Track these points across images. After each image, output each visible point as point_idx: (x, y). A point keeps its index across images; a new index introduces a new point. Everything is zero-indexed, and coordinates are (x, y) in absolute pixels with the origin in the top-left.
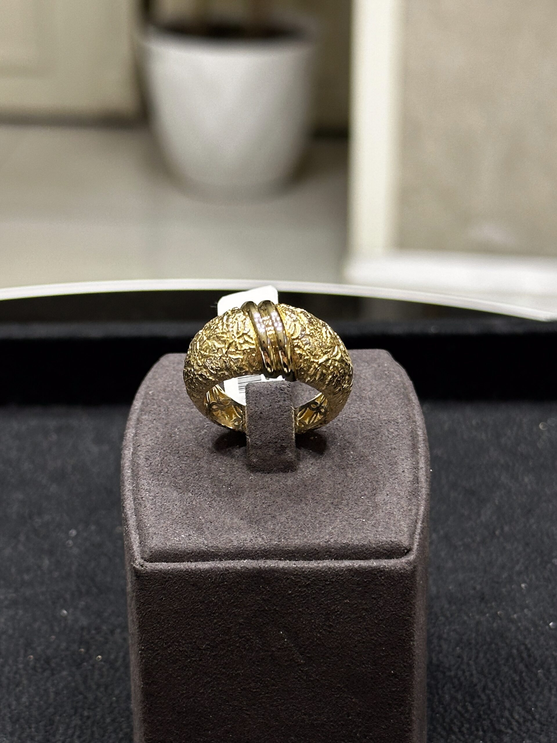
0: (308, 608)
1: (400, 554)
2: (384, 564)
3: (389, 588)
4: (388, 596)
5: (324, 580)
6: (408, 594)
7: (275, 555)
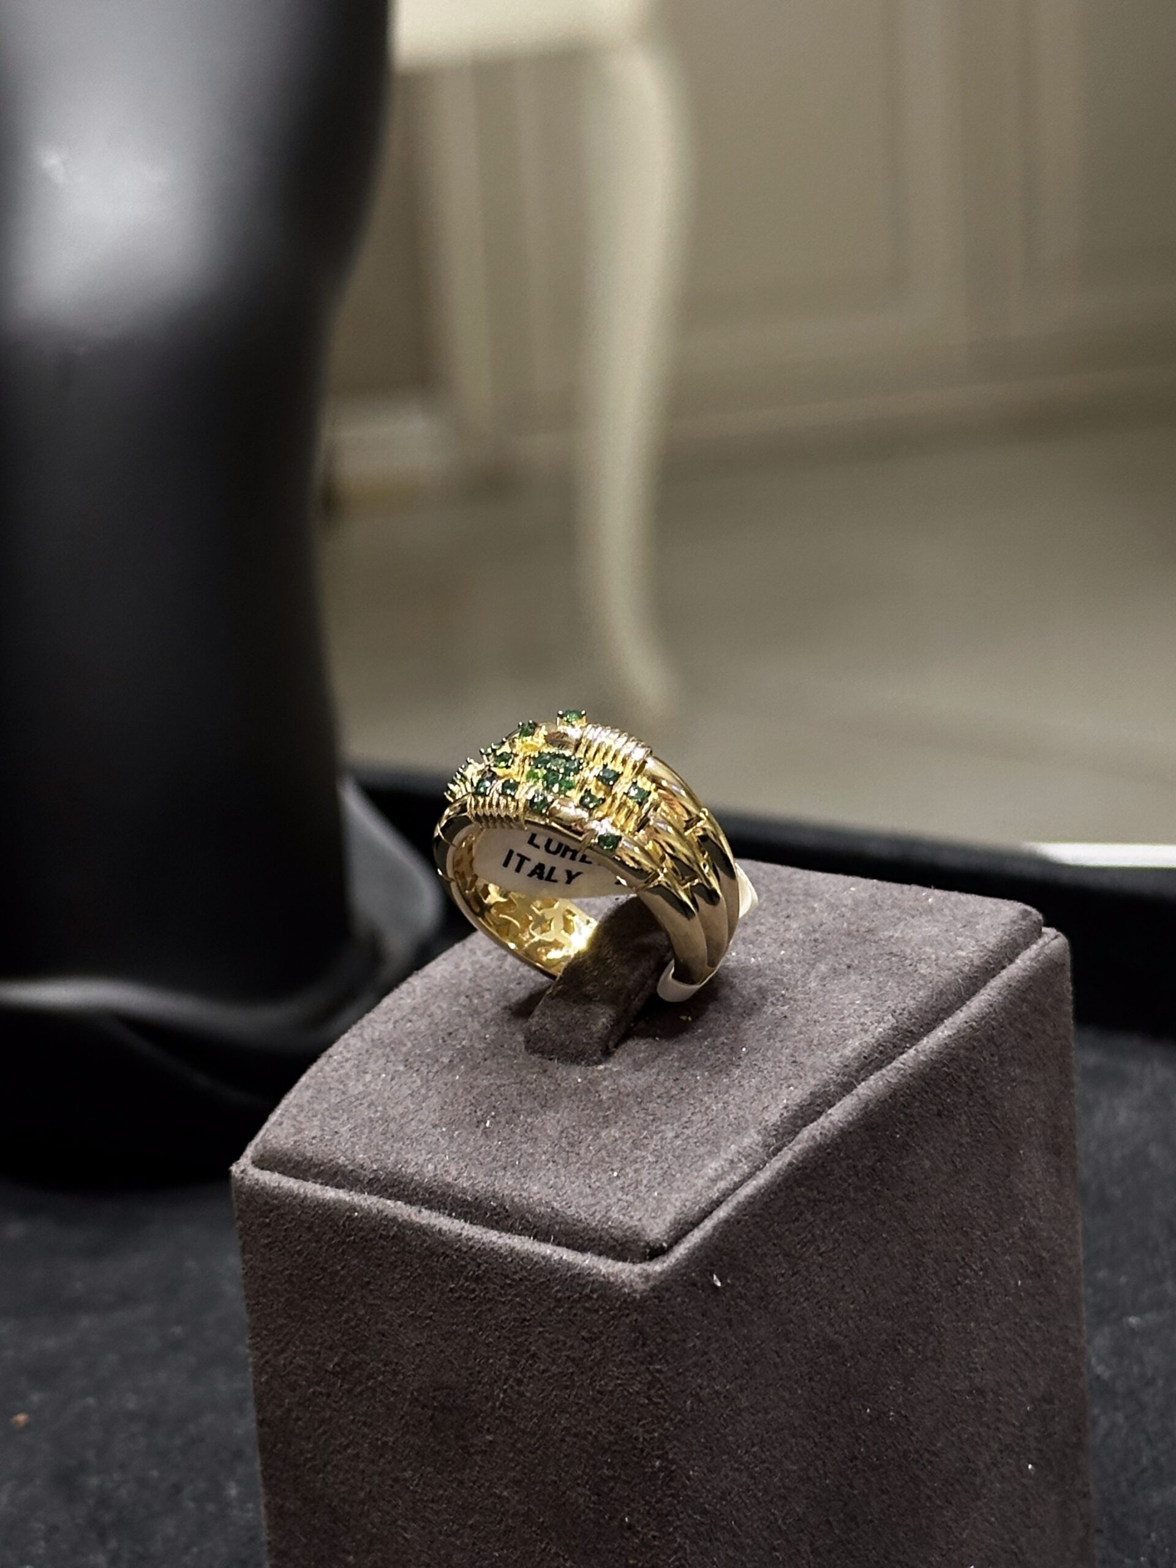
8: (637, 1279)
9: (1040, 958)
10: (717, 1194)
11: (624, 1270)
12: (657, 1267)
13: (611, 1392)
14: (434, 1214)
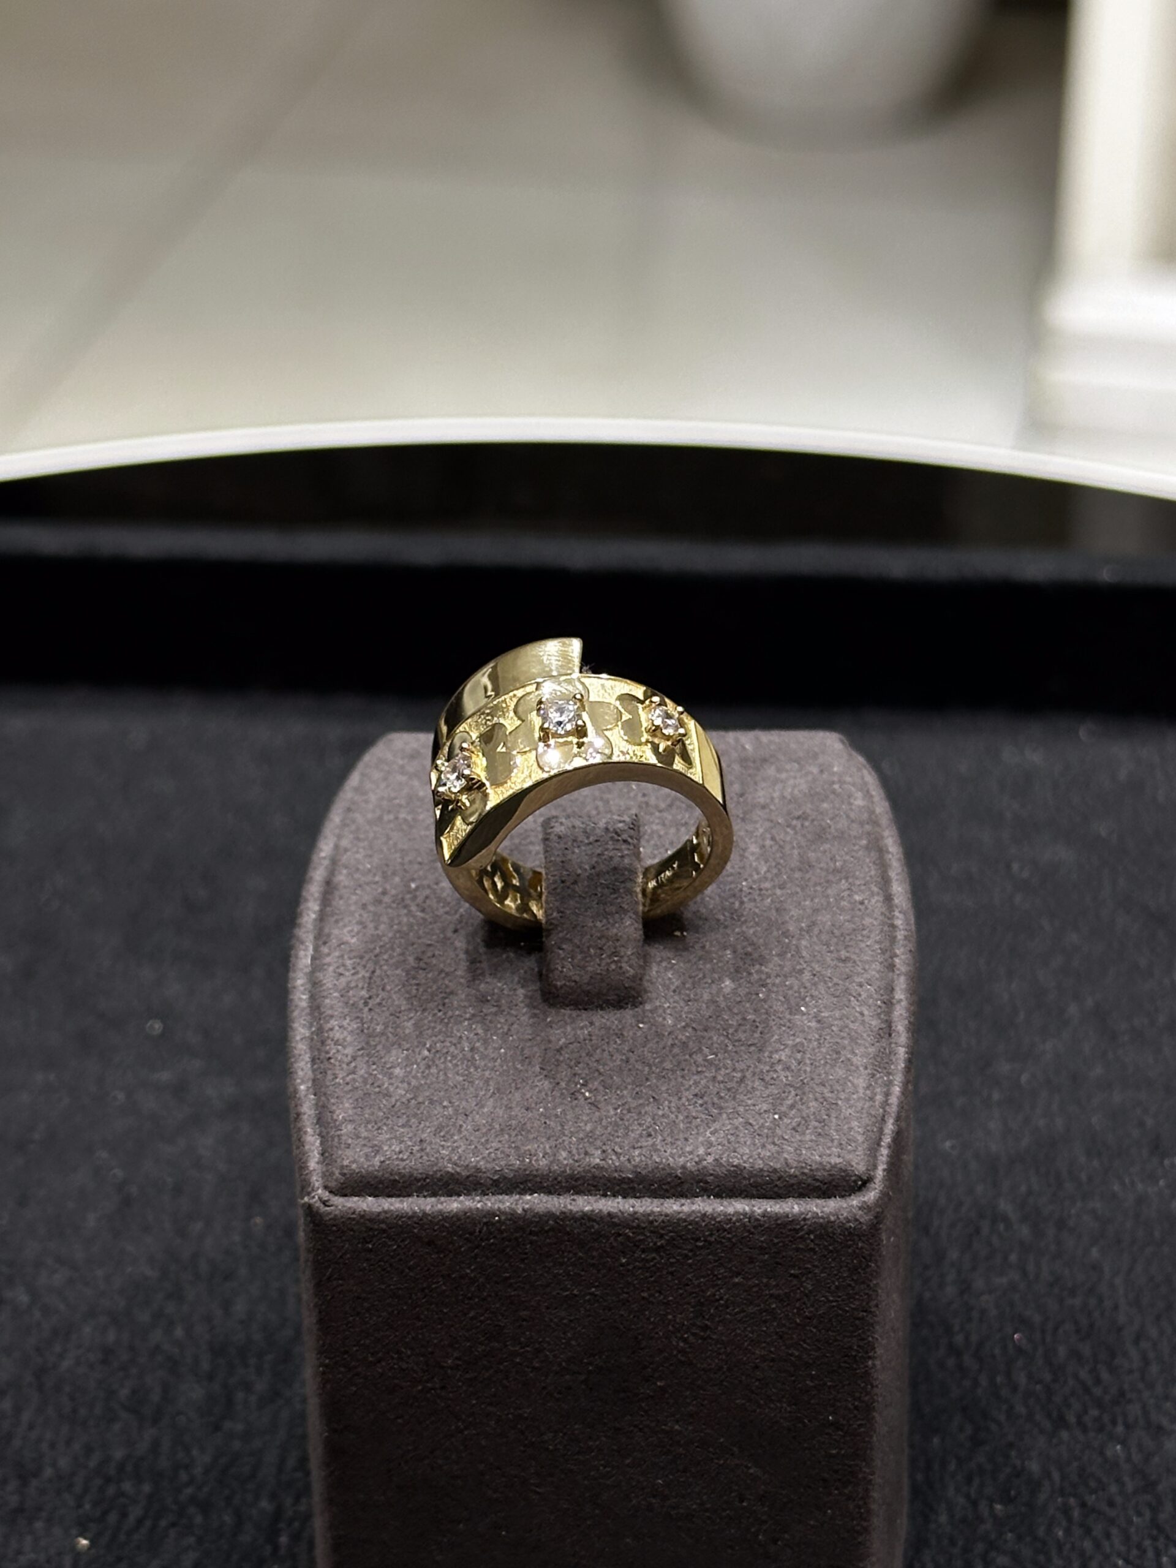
0: (660, 1292)
1: (847, 1189)
2: (815, 1209)
3: (825, 1256)
4: (822, 1272)
5: (693, 1239)
6: (864, 1269)
7: (595, 1186)
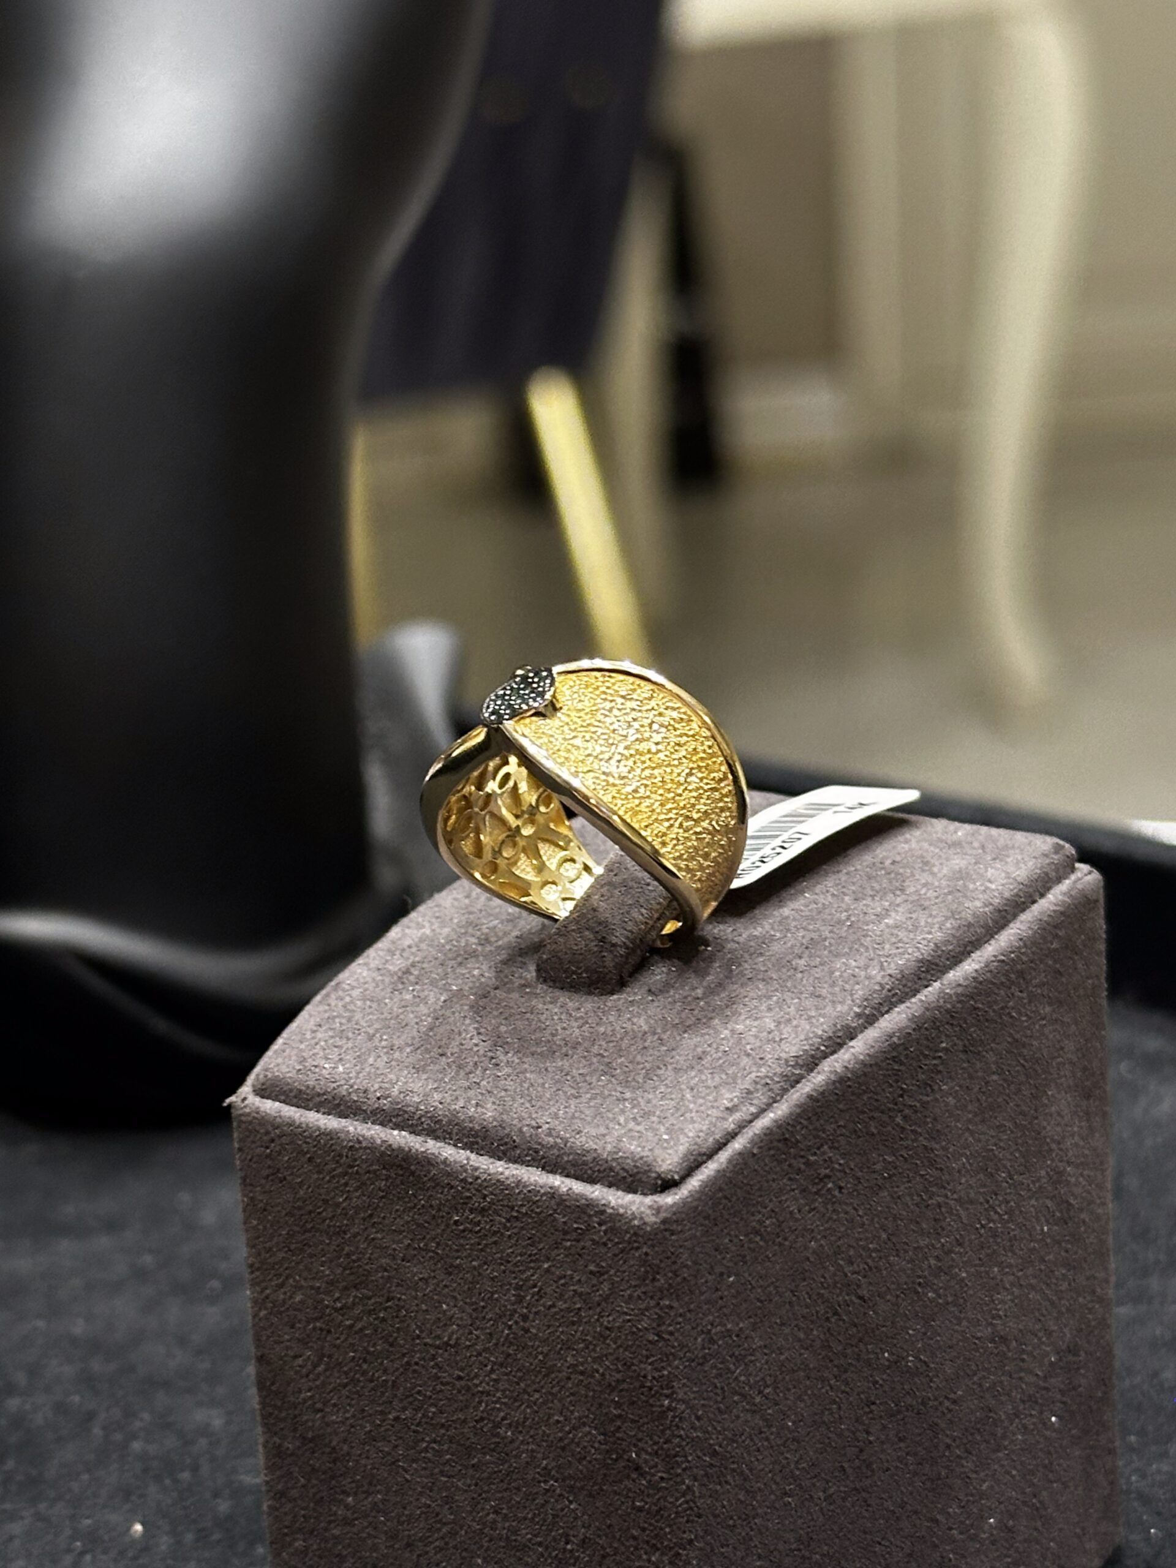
8: (648, 1212)
9: (1073, 893)
10: (732, 1126)
11: (634, 1202)
12: (669, 1199)
13: (619, 1328)
14: (439, 1144)
